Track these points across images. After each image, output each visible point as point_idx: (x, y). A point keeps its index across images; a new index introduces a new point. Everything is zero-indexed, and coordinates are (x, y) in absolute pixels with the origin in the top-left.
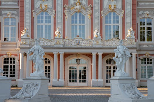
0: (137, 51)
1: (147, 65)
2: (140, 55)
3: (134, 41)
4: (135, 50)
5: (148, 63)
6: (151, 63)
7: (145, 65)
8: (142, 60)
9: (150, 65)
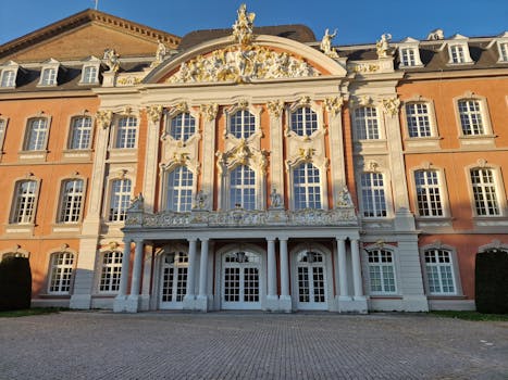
0: (361, 234)
1: (380, 264)
2: (366, 244)
3: (352, 213)
4: (357, 233)
5: (384, 260)
6: (390, 260)
7: (376, 264)
8: (370, 254)
9: (387, 264)
